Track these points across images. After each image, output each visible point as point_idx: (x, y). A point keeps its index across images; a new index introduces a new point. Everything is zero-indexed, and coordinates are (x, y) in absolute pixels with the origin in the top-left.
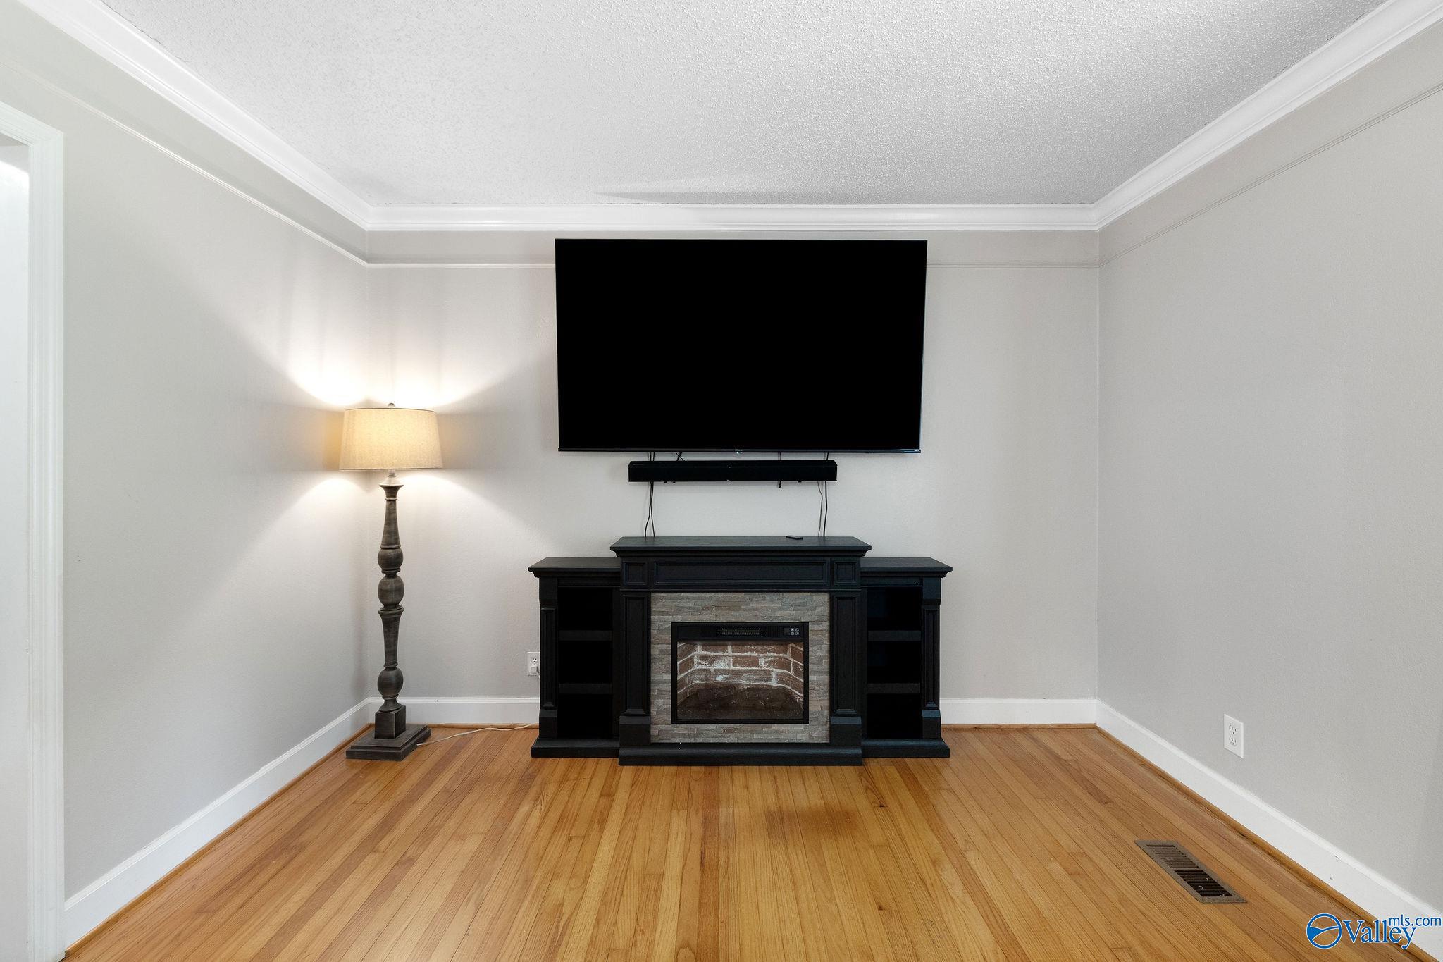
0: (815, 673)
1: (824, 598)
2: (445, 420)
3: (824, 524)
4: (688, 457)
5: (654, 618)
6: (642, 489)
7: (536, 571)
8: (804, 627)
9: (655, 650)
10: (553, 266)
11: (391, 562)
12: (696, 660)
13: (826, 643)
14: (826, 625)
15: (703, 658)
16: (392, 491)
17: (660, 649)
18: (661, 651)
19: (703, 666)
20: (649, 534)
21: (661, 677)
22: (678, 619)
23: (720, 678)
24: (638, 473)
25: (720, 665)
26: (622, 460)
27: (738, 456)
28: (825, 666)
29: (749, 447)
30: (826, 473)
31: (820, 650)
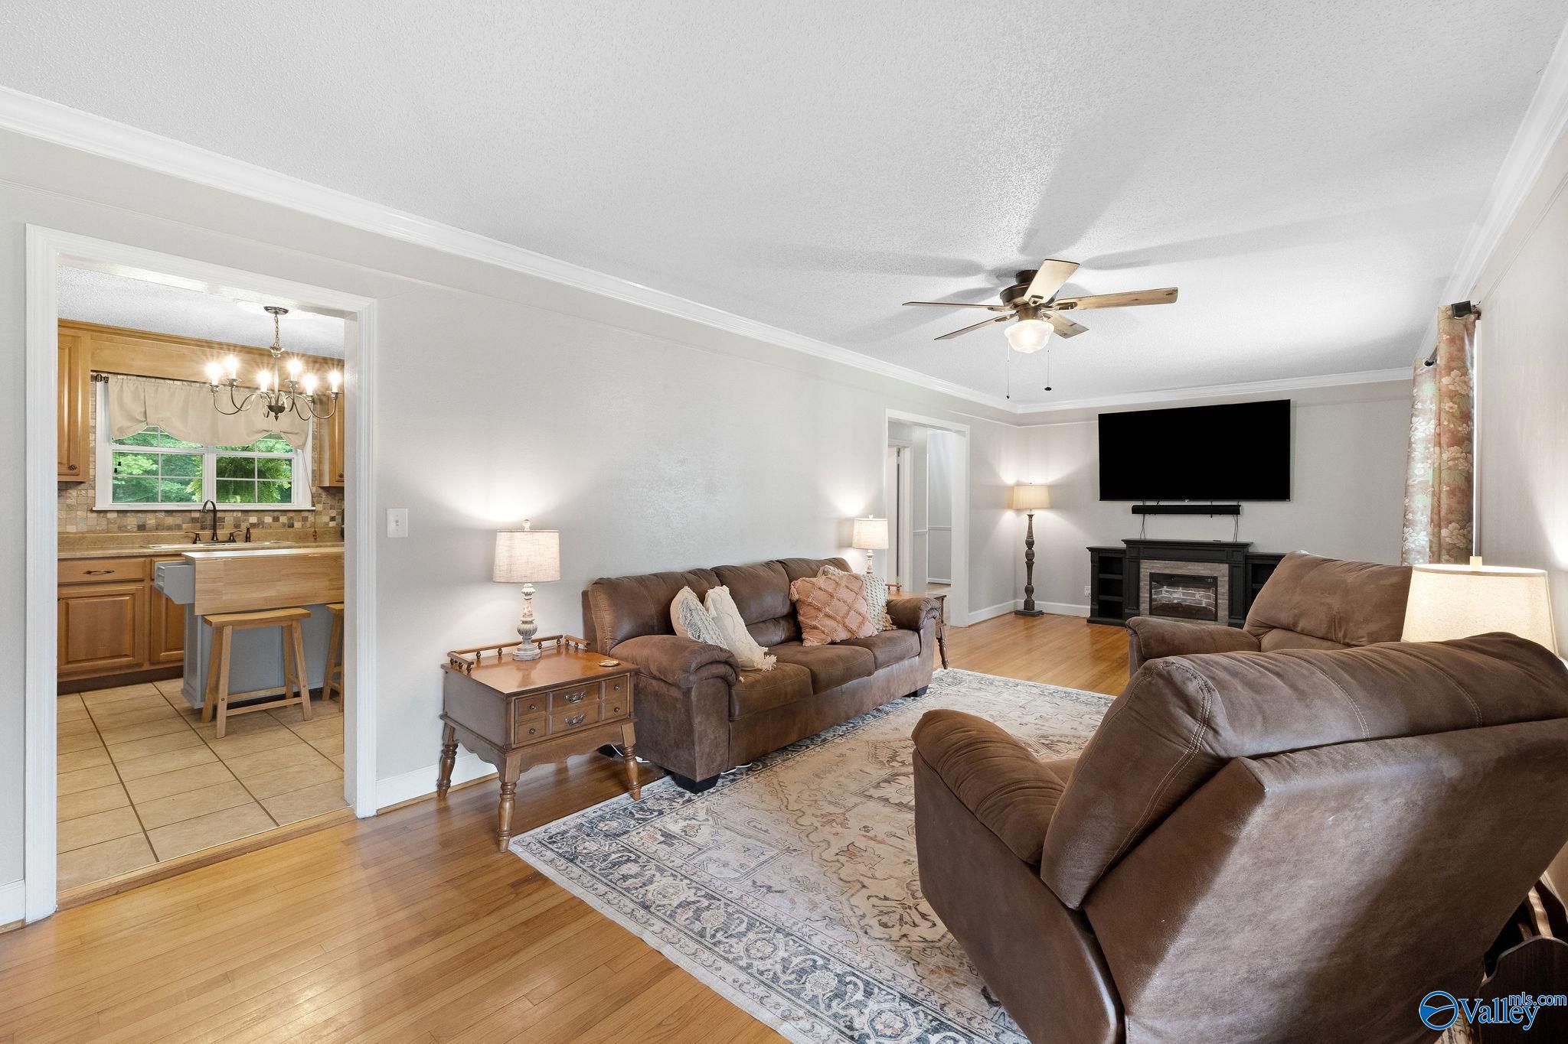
0: (1220, 599)
1: (1227, 566)
2: (1051, 488)
3: (1236, 535)
4: (1162, 503)
5: (1142, 570)
6: (1139, 517)
7: (1090, 549)
8: (1215, 579)
9: (1142, 584)
10: (1098, 421)
11: (1030, 544)
12: (1163, 592)
13: (1227, 587)
14: (1227, 579)
15: (1167, 591)
16: (1031, 516)
17: (1145, 583)
18: (1145, 584)
19: (1167, 595)
20: (1143, 538)
21: (1144, 595)
22: (1153, 571)
23: (1175, 601)
24: (1136, 510)
25: (1175, 595)
26: (1130, 504)
27: (1186, 503)
28: (1226, 596)
29: (1191, 499)
30: (1235, 511)
31: (1223, 589)
